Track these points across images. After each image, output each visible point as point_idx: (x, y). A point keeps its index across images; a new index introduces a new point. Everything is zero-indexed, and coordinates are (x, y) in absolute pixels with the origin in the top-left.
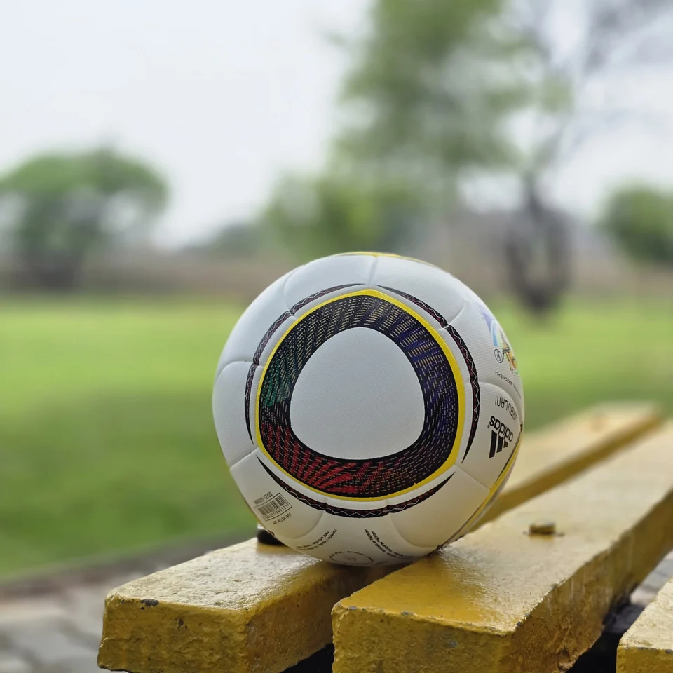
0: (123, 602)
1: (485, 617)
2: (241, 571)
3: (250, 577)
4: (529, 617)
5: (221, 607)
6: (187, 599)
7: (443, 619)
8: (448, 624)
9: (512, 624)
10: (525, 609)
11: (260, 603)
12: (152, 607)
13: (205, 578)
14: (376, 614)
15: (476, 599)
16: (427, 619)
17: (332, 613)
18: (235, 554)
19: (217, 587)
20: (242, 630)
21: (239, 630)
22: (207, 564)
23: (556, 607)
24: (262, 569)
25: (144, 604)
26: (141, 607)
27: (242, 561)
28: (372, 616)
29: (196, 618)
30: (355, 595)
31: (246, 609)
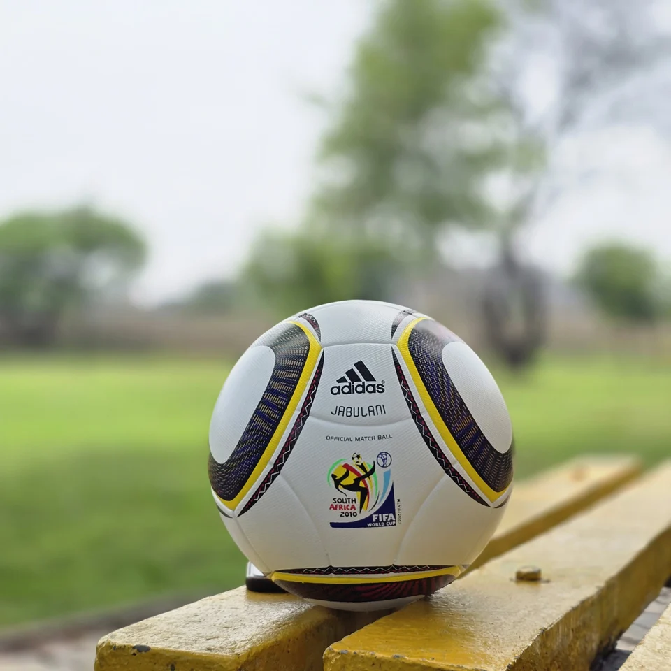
0: (114, 648)
1: (476, 659)
2: (231, 618)
3: (240, 624)
4: (519, 660)
5: (213, 653)
6: (177, 645)
7: (434, 662)
8: (439, 667)
9: (502, 666)
10: (515, 651)
11: (251, 648)
12: (143, 653)
13: (196, 624)
14: (367, 658)
15: (466, 642)
16: (419, 662)
17: (323, 657)
18: (224, 601)
19: (208, 633)
22: (197, 611)
23: (545, 651)
24: (251, 615)
25: (136, 650)
26: (132, 653)
27: (232, 608)
28: (364, 660)
29: (188, 663)
30: (346, 639)
31: (238, 654)
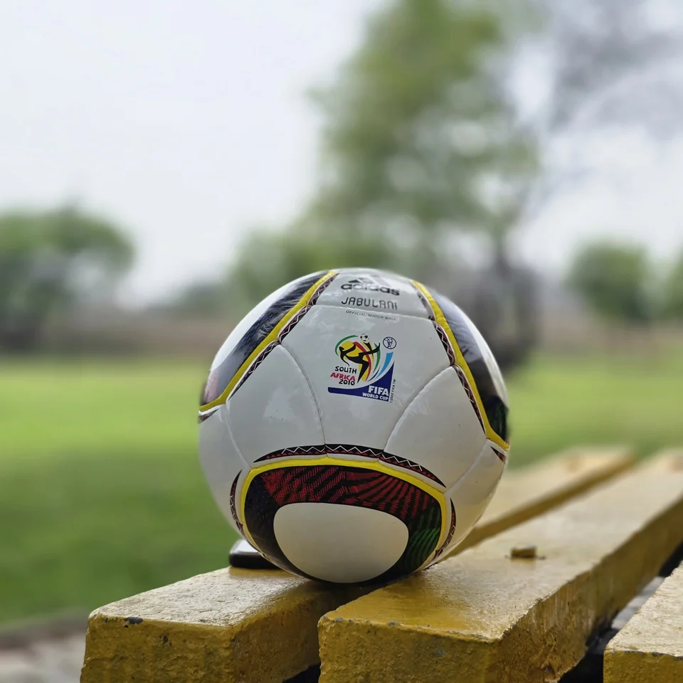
0: (106, 620)
1: (472, 626)
2: (224, 593)
3: (233, 598)
4: (515, 627)
5: (206, 624)
6: (170, 617)
7: (430, 628)
8: (435, 633)
9: (499, 632)
10: (511, 619)
11: (245, 620)
12: (136, 624)
13: (188, 599)
14: (362, 625)
15: (462, 611)
16: (415, 629)
17: (318, 626)
19: (201, 606)
20: (228, 646)
21: (225, 646)
22: (190, 587)
23: (541, 622)
24: (245, 591)
25: (128, 622)
26: (124, 625)
27: (224, 584)
28: (359, 628)
29: (181, 634)
30: (341, 609)
31: (231, 625)
